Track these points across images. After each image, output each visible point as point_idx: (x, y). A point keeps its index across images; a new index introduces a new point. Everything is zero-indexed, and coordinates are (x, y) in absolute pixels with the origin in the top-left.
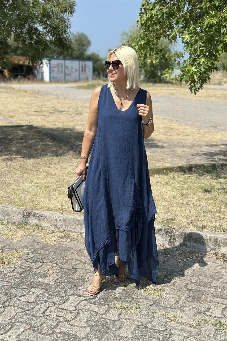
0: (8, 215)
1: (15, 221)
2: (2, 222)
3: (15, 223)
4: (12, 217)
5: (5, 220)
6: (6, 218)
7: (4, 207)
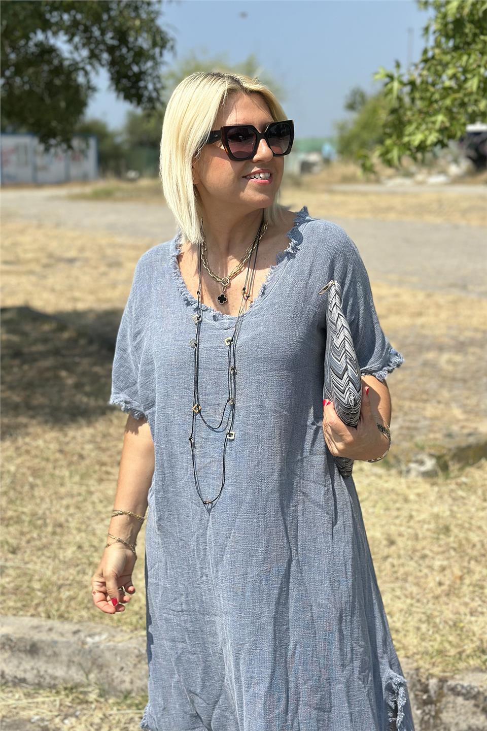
0: (101, 667)
1: (127, 686)
2: (81, 693)
3: (127, 695)
4: (117, 673)
5: (89, 685)
6: (92, 676)
7: (82, 635)
